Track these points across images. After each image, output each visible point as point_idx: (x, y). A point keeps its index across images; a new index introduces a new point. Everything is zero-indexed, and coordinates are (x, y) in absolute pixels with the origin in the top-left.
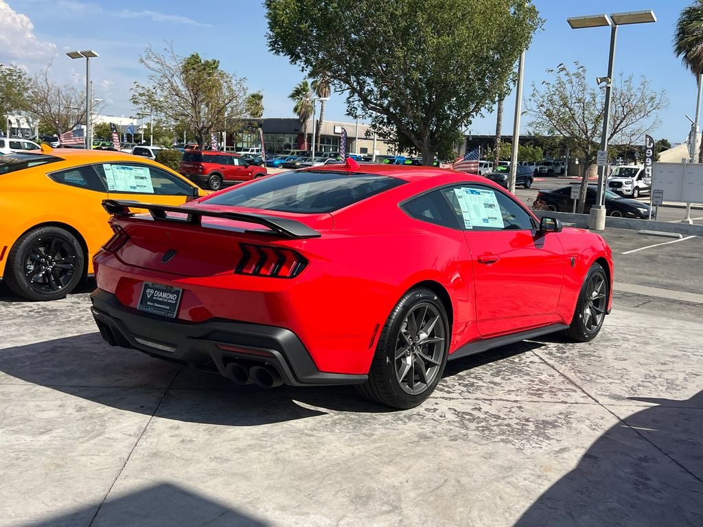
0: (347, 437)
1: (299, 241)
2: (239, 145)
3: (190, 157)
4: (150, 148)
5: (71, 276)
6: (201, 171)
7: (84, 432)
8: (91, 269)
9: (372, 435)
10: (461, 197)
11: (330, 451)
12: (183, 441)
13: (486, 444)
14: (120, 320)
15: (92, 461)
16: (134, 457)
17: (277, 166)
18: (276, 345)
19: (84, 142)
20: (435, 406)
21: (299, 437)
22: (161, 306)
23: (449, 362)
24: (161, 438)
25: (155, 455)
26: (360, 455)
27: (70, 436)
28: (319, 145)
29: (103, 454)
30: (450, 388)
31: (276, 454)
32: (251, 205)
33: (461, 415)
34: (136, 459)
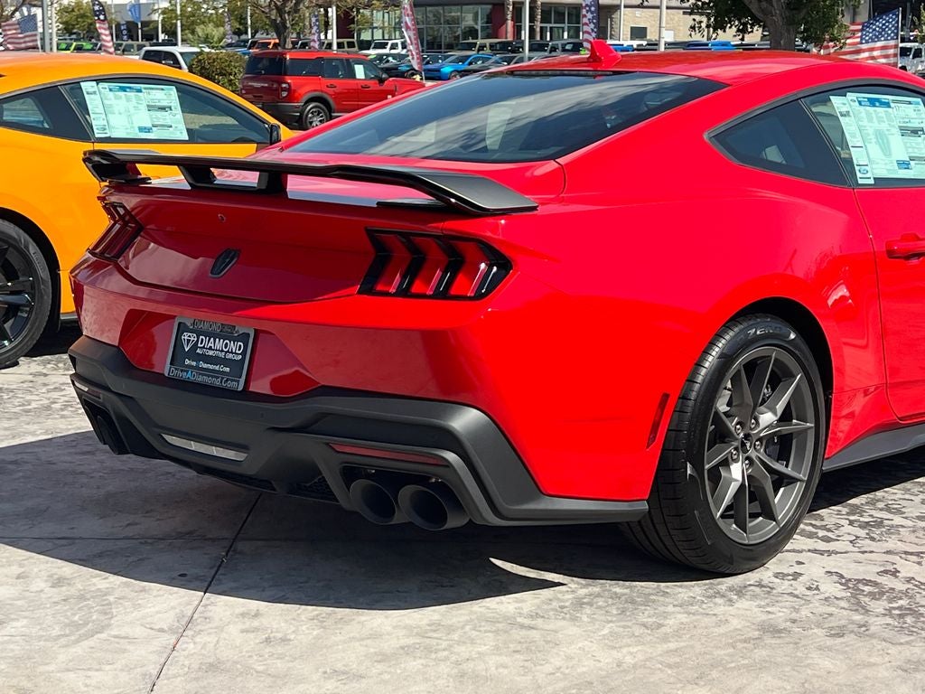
0: (606, 631)
1: (490, 220)
2: (366, 36)
3: (260, 66)
4: (177, 50)
5: (28, 318)
6: (285, 94)
7: (67, 625)
8: (67, 304)
9: (660, 626)
10: (846, 114)
11: (572, 658)
12: (268, 640)
13: (907, 643)
14: (131, 398)
15: (88, 682)
16: (170, 672)
17: (446, 78)
18: (451, 440)
19: (39, 43)
20: (797, 569)
21: (506, 632)
22: (211, 367)
23: (826, 476)
24: (224, 635)
25: (214, 667)
26: (635, 666)
27: (41, 633)
28: (538, 25)
29: (108, 667)
30: (829, 530)
31: (457, 663)
32: (390, 151)
33: (853, 586)
34: (175, 676)
